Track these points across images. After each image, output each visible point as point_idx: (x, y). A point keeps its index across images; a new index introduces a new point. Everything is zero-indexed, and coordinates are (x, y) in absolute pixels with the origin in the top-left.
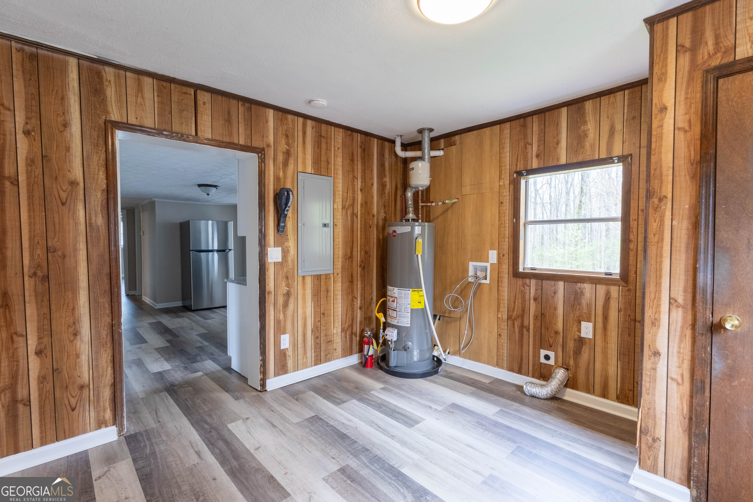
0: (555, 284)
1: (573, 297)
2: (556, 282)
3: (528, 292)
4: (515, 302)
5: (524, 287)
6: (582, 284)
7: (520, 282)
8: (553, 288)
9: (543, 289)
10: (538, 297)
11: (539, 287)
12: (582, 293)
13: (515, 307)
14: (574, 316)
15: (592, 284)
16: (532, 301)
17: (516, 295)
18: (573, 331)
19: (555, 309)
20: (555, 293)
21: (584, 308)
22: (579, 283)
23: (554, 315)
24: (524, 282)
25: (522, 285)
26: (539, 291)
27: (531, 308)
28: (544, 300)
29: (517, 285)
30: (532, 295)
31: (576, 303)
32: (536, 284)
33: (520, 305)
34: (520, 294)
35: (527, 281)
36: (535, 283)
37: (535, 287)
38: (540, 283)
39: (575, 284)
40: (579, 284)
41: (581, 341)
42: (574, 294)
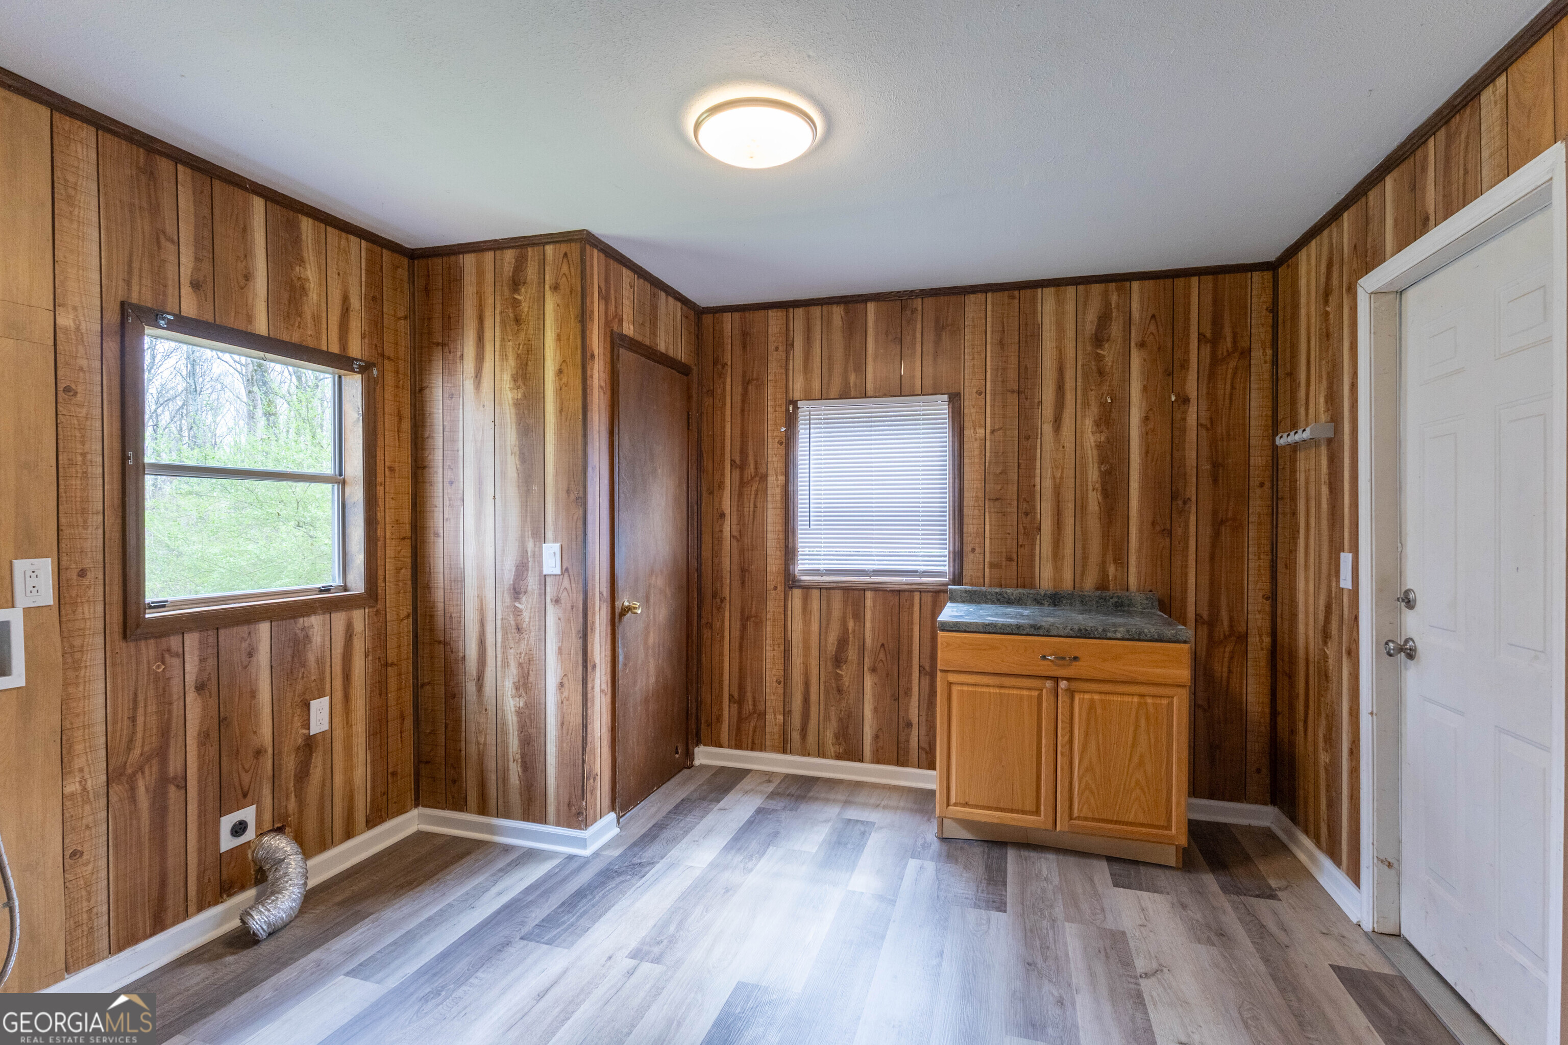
0: (250, 633)
1: (289, 652)
2: (253, 626)
3: (176, 672)
4: (133, 719)
5: (163, 663)
6: (306, 619)
7: (148, 650)
8: (244, 645)
9: (222, 652)
10: (209, 679)
11: (210, 651)
12: (307, 638)
13: (134, 733)
14: (294, 696)
15: (324, 613)
16: (191, 696)
17: (136, 695)
18: (294, 731)
19: (253, 694)
20: (250, 655)
21: (313, 671)
22: (300, 617)
23: (251, 713)
24: (164, 646)
25: (156, 660)
26: (212, 662)
27: (189, 716)
28: (224, 681)
29: (138, 663)
30: (191, 678)
31: (298, 665)
32: (200, 642)
33: (153, 720)
34: (151, 686)
35: (174, 642)
36: (196, 643)
37: (197, 653)
38: (212, 640)
39: (292, 621)
40: (301, 620)
41: (309, 744)
42: (291, 644)
